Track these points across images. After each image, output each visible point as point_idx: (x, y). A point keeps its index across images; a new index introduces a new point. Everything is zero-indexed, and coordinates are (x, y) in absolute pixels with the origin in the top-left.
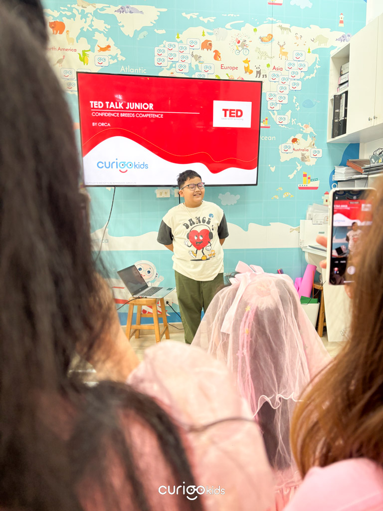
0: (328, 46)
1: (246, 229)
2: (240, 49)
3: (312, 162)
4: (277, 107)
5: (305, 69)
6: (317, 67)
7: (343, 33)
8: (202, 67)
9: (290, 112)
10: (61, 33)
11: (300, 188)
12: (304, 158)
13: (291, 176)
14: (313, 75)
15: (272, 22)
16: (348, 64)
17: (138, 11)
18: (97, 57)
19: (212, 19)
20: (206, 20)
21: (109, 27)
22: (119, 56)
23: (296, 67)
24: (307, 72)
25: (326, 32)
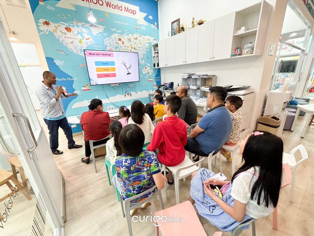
0: (151, 42)
1: (137, 93)
2: (129, 41)
3: (150, 74)
4: (141, 59)
5: (146, 48)
6: (149, 47)
7: (154, 38)
8: (119, 46)
9: (144, 60)
10: (70, 32)
11: (148, 81)
12: (148, 73)
13: (146, 78)
15: (137, 34)
16: (157, 48)
17: (97, 27)
18: (85, 42)
19: (120, 31)
20: (118, 32)
21: (88, 31)
22: (93, 42)
23: (144, 47)
24: (147, 49)
25: (150, 37)
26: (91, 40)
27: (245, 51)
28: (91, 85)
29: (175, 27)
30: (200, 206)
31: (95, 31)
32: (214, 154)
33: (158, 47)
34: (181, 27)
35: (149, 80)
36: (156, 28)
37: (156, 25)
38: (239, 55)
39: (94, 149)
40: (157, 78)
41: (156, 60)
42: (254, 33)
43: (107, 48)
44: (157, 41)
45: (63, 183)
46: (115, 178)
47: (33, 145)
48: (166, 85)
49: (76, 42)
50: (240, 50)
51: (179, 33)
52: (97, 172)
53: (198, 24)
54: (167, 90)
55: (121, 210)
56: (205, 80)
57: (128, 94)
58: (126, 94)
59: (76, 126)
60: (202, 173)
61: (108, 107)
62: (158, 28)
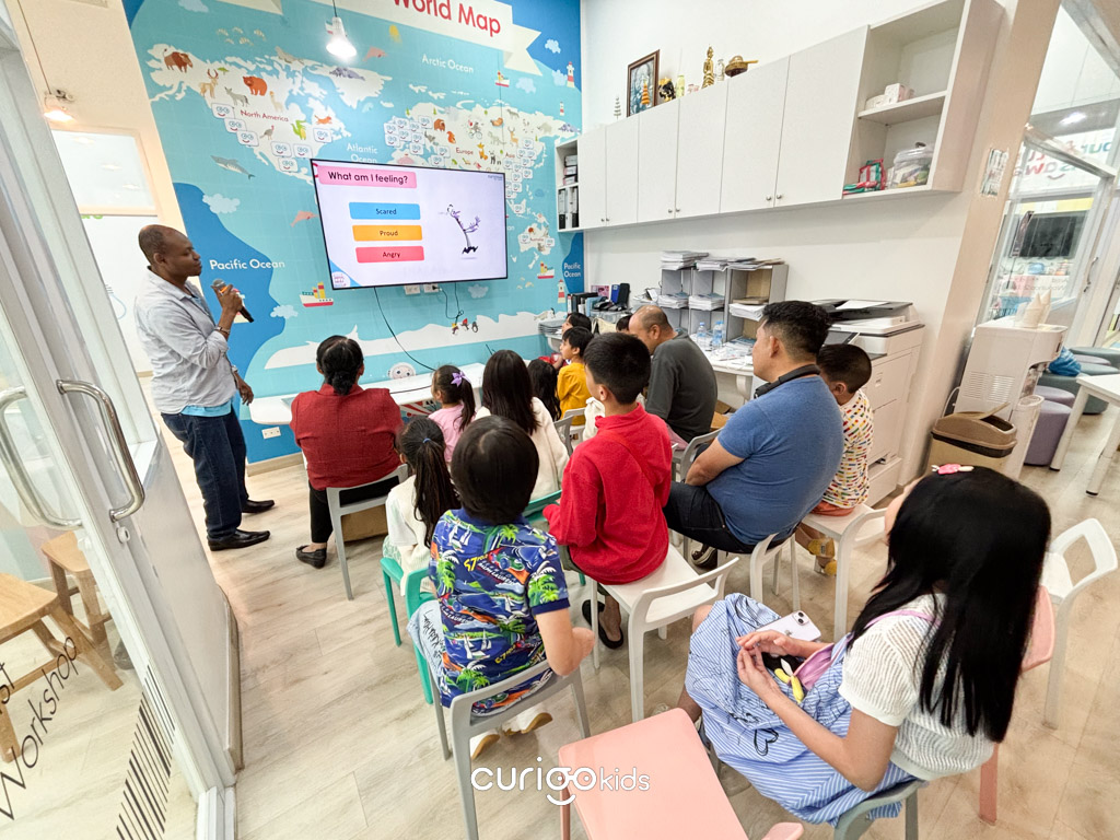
0: (552, 136)
1: (497, 321)
2: (473, 131)
3: (547, 252)
4: (514, 196)
5: (535, 158)
6: (545, 156)
7: (564, 123)
8: (436, 148)
9: (525, 201)
10: (263, 94)
11: (540, 277)
12: (540, 248)
13: (531, 266)
14: (542, 164)
15: (501, 105)
16: (573, 157)
17: (357, 77)
18: (316, 131)
19: (442, 96)
20: (435, 96)
21: (325, 93)
22: (343, 131)
23: (526, 154)
24: (538, 161)
25: (549, 120)
26: (337, 124)
27: (896, 174)
28: (334, 289)
29: (642, 84)
30: (723, 730)
31: (353, 93)
32: (772, 546)
33: (576, 153)
34: (662, 83)
35: (542, 275)
36: (571, 85)
37: (571, 74)
38: (872, 187)
39: (342, 517)
40: (570, 267)
41: (569, 201)
42: (934, 109)
43: (393, 155)
44: (573, 134)
45: (231, 634)
46: (418, 620)
47: (130, 498)
48: (601, 294)
49: (284, 131)
50: (877, 171)
51: (655, 104)
52: (351, 598)
53: (727, 73)
54: (607, 310)
55: (438, 732)
56: (746, 278)
57: (465, 324)
58: (459, 324)
59: (279, 434)
60: (733, 611)
61: (394, 370)
62: (579, 85)
